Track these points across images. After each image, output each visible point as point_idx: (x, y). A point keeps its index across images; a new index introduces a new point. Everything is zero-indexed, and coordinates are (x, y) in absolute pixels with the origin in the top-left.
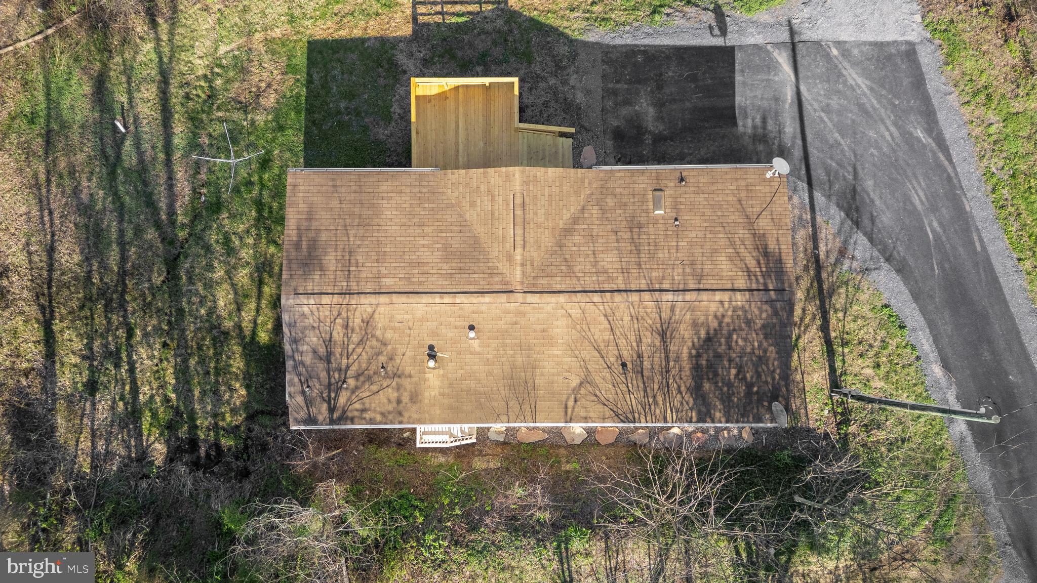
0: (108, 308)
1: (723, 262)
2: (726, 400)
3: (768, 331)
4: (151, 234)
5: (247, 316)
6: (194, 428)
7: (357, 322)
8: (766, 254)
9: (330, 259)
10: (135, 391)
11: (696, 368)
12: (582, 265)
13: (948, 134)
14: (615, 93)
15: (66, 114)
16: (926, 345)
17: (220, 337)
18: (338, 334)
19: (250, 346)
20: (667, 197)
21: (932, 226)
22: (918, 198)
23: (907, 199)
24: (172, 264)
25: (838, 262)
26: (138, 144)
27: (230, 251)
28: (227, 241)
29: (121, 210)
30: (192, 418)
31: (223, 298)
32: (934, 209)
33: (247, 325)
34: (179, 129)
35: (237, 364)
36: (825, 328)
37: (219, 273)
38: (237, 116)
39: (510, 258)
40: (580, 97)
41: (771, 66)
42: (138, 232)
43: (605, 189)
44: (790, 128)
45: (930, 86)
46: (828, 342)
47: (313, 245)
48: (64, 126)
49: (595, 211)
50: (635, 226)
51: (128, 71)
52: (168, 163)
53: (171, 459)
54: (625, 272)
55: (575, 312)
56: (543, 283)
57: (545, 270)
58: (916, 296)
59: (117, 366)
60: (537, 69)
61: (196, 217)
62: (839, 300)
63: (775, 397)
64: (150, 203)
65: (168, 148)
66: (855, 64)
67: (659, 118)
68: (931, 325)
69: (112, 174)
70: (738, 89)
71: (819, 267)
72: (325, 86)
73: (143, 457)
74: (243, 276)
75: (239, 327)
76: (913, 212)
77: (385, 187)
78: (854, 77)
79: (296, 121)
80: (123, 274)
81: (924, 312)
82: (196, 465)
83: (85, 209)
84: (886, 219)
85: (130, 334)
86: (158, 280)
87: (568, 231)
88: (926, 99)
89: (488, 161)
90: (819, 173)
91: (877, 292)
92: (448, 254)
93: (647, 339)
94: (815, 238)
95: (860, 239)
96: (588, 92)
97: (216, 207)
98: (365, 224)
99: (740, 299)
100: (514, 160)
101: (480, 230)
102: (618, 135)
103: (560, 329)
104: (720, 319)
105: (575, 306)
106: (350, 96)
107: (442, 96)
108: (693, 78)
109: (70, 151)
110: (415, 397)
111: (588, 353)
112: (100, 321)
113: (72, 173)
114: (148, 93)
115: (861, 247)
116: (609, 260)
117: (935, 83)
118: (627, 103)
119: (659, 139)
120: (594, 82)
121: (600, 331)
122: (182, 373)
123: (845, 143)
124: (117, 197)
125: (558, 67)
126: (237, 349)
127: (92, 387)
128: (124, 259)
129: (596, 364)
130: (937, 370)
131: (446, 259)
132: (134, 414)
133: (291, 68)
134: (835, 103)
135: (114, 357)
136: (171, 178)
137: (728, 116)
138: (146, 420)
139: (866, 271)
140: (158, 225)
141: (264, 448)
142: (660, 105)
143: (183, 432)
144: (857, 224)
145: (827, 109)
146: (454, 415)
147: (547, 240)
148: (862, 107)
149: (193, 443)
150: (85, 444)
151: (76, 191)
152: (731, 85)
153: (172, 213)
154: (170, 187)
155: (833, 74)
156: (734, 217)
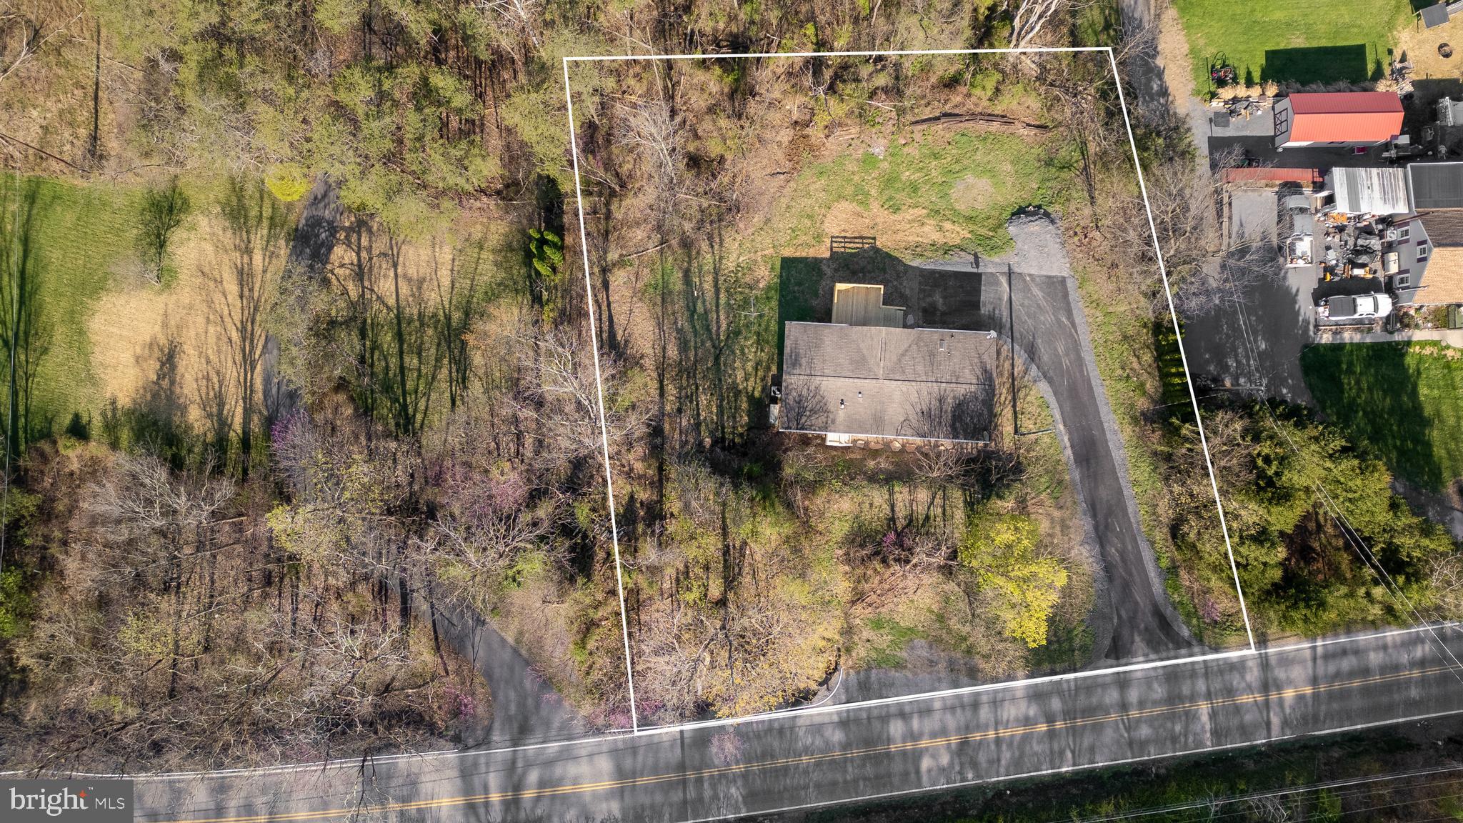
0: (688, 377)
1: (967, 372)
2: (965, 431)
3: (984, 402)
4: (708, 344)
5: (751, 383)
6: (723, 432)
7: (812, 388)
8: (986, 371)
9: (804, 361)
10: (698, 414)
11: (954, 416)
12: (909, 370)
13: (1077, 320)
14: (924, 291)
15: (671, 286)
16: (1058, 416)
17: (738, 393)
18: (804, 392)
19: (751, 398)
20: (945, 343)
21: (1065, 362)
22: (1061, 349)
23: (1056, 349)
24: (717, 358)
25: (1023, 377)
26: (704, 302)
27: (743, 353)
28: (742, 351)
29: (696, 333)
30: (723, 428)
31: (740, 375)
32: (1067, 355)
33: (750, 389)
34: (723, 298)
35: (745, 405)
36: (1014, 406)
37: (737, 364)
38: (747, 291)
39: (878, 365)
40: (908, 292)
41: (998, 283)
42: (703, 343)
43: (919, 338)
44: (1005, 313)
45: (1071, 297)
46: (1015, 413)
47: (797, 355)
48: (671, 292)
49: (915, 347)
50: (932, 355)
51: (700, 267)
52: (717, 312)
53: (712, 446)
54: (926, 374)
55: (904, 389)
56: (891, 376)
57: (893, 371)
58: (1055, 394)
59: (691, 402)
60: (888, 276)
61: (728, 337)
62: (1022, 394)
63: (985, 429)
64: (708, 329)
65: (717, 305)
66: (1037, 285)
67: (944, 304)
68: (1061, 407)
69: (692, 315)
70: (983, 293)
71: (1013, 380)
72: (788, 279)
73: (700, 444)
74: (749, 366)
75: (746, 388)
76: (1057, 356)
77: (826, 331)
78: (1036, 291)
79: (775, 296)
80: (696, 361)
81: (1058, 400)
82: (723, 449)
83: (679, 331)
84: (1045, 358)
85: (697, 388)
86: (710, 365)
87: (903, 355)
88: (1068, 304)
89: (865, 323)
90: (1016, 334)
91: (1039, 391)
92: (852, 362)
93: (933, 402)
94: (1013, 365)
95: (1034, 367)
96: (912, 289)
97: (738, 333)
98: (817, 346)
99: (973, 388)
100: (878, 322)
101: (865, 351)
102: (925, 311)
103: (897, 396)
104: (964, 396)
105: (904, 386)
106: (800, 284)
107: (847, 291)
108: (961, 287)
109: (673, 303)
110: (833, 422)
111: (908, 407)
112: (685, 383)
113: (674, 313)
114: (709, 279)
115: (1034, 371)
116: (920, 368)
117: (1074, 295)
118: (930, 295)
119: (943, 314)
120: (915, 285)
121: (914, 397)
122: (720, 407)
123: (1030, 322)
124: (694, 327)
125: (898, 277)
126: (745, 399)
127: (680, 411)
128: (696, 354)
129: (911, 411)
130: (1061, 427)
131: (851, 364)
132: (698, 425)
133: (772, 269)
134: (1026, 302)
135: (690, 398)
136: (718, 317)
137: (976, 305)
138: (703, 427)
139: (1035, 381)
140: (711, 339)
141: (754, 443)
142: (945, 298)
143: (719, 434)
144: (1033, 360)
145: (1022, 305)
146: (848, 430)
147: (894, 358)
148: (1038, 305)
149: (723, 439)
150: (677, 436)
151: (676, 323)
152: (979, 291)
153: (718, 335)
154: (718, 322)
155: (1027, 289)
156: (973, 354)
